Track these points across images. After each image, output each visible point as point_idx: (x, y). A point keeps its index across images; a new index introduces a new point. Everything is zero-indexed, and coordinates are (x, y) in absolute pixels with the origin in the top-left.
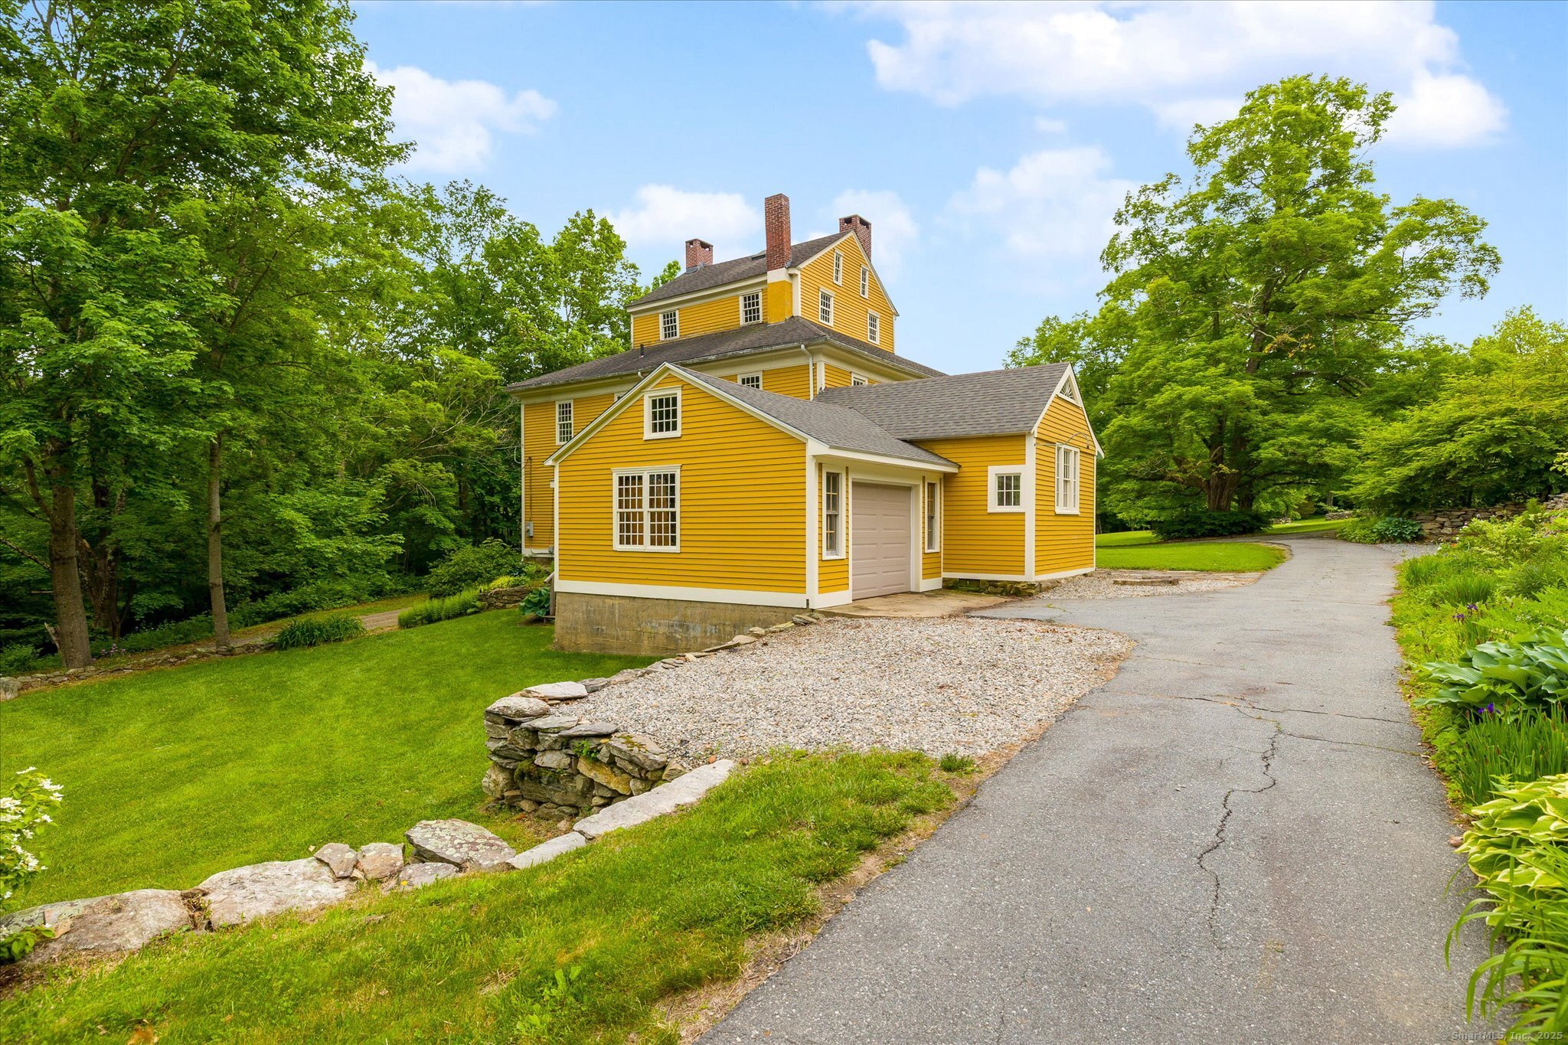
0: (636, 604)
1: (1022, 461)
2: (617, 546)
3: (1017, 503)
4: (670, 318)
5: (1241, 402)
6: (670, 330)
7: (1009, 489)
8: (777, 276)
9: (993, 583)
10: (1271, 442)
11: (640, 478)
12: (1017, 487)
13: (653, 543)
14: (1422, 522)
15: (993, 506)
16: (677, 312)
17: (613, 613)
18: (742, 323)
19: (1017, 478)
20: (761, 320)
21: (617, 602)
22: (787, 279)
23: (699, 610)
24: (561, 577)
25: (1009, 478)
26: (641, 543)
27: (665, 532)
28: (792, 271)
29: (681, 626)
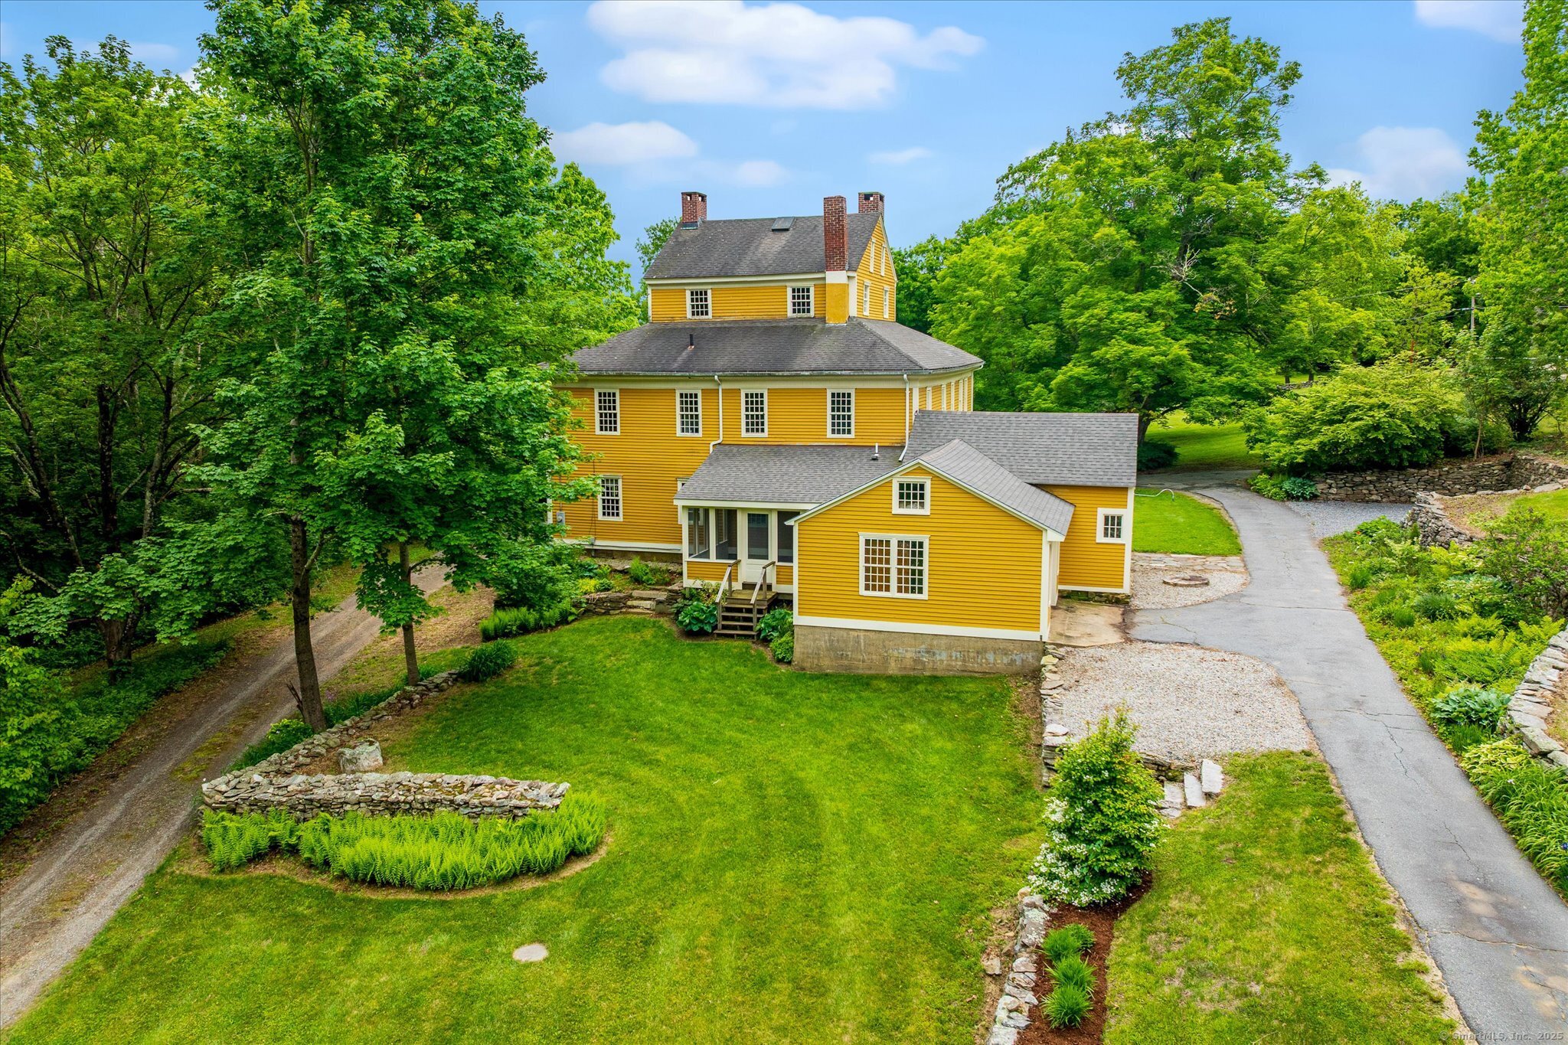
0: (882, 636)
1: (1125, 506)
2: (863, 592)
3: (1119, 536)
4: (699, 296)
5: (1178, 362)
6: (700, 308)
7: (1113, 525)
8: (835, 277)
9: (1099, 594)
10: (1201, 399)
11: (888, 542)
12: (1119, 524)
13: (900, 590)
14: (1317, 483)
15: (1100, 538)
16: (709, 292)
17: (858, 642)
18: (790, 314)
19: (1119, 518)
20: (812, 314)
21: (862, 634)
22: (845, 280)
23: (943, 641)
24: (800, 613)
25: (1113, 518)
26: (888, 589)
27: (913, 582)
28: (851, 274)
29: (928, 652)
